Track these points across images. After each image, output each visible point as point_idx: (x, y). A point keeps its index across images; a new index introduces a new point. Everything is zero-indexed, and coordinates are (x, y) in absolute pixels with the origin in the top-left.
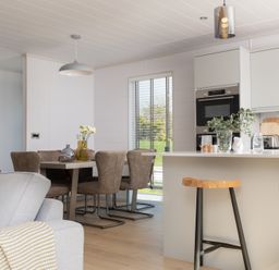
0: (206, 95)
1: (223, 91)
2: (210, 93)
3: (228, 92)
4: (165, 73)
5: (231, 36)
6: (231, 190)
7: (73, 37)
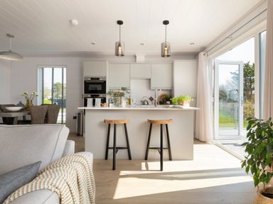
0: (89, 79)
1: (98, 79)
2: (92, 79)
3: (101, 79)
4: (62, 66)
5: (122, 55)
6: (125, 124)
7: (8, 35)
